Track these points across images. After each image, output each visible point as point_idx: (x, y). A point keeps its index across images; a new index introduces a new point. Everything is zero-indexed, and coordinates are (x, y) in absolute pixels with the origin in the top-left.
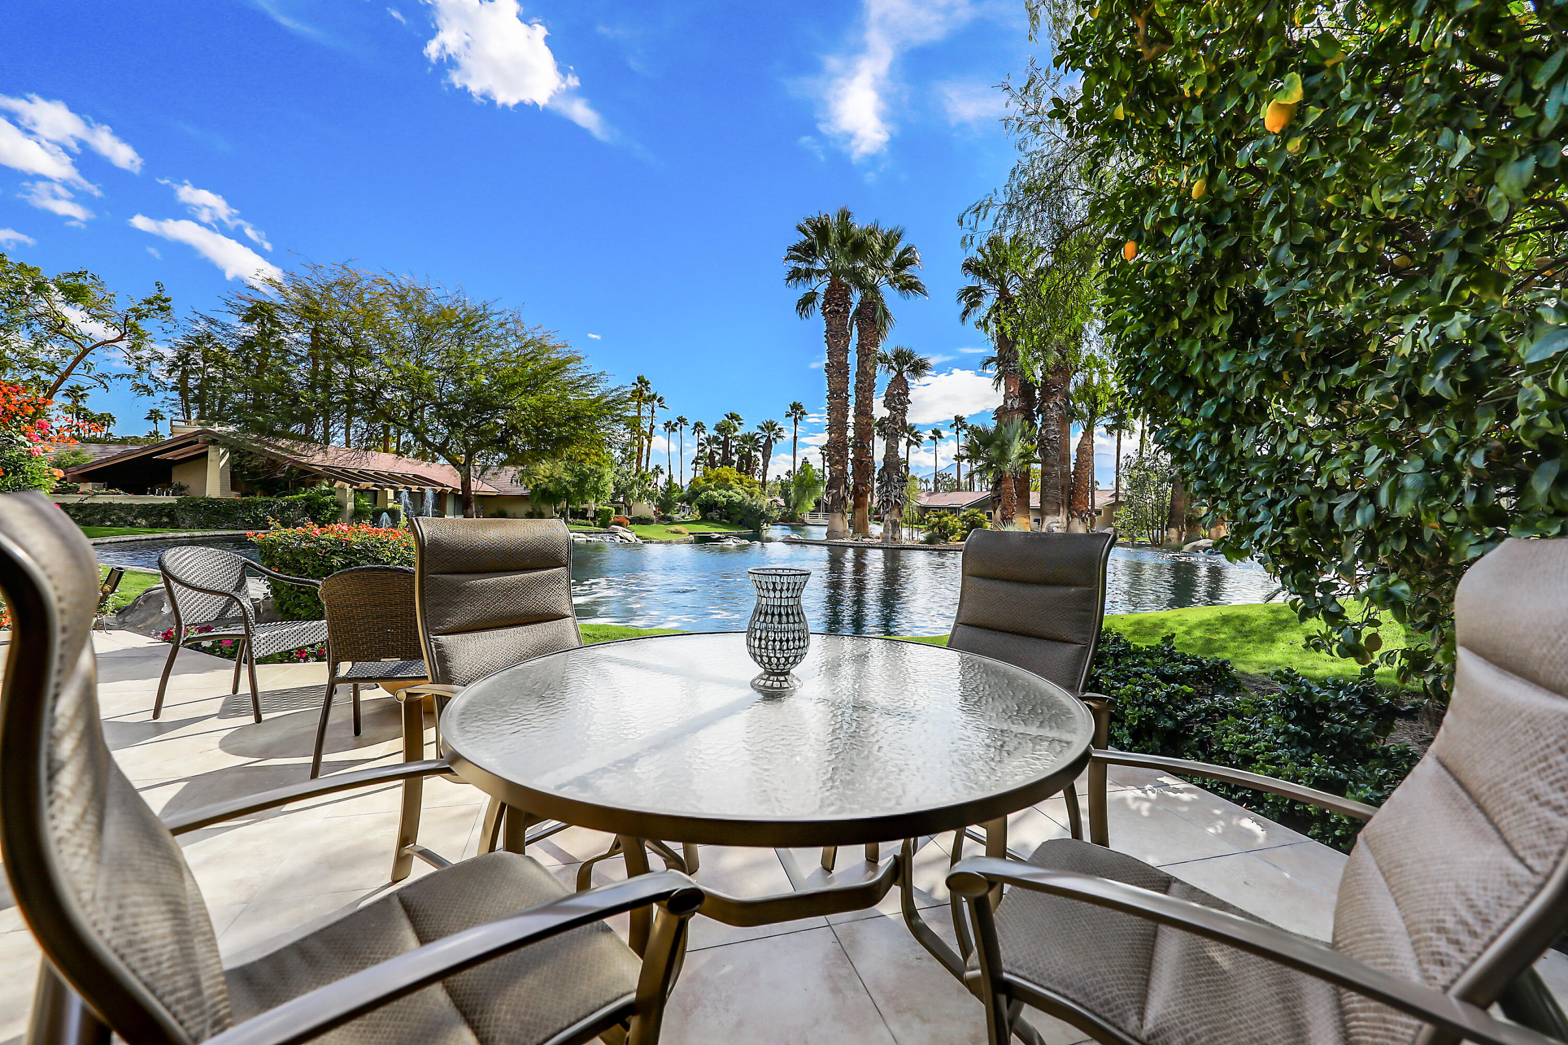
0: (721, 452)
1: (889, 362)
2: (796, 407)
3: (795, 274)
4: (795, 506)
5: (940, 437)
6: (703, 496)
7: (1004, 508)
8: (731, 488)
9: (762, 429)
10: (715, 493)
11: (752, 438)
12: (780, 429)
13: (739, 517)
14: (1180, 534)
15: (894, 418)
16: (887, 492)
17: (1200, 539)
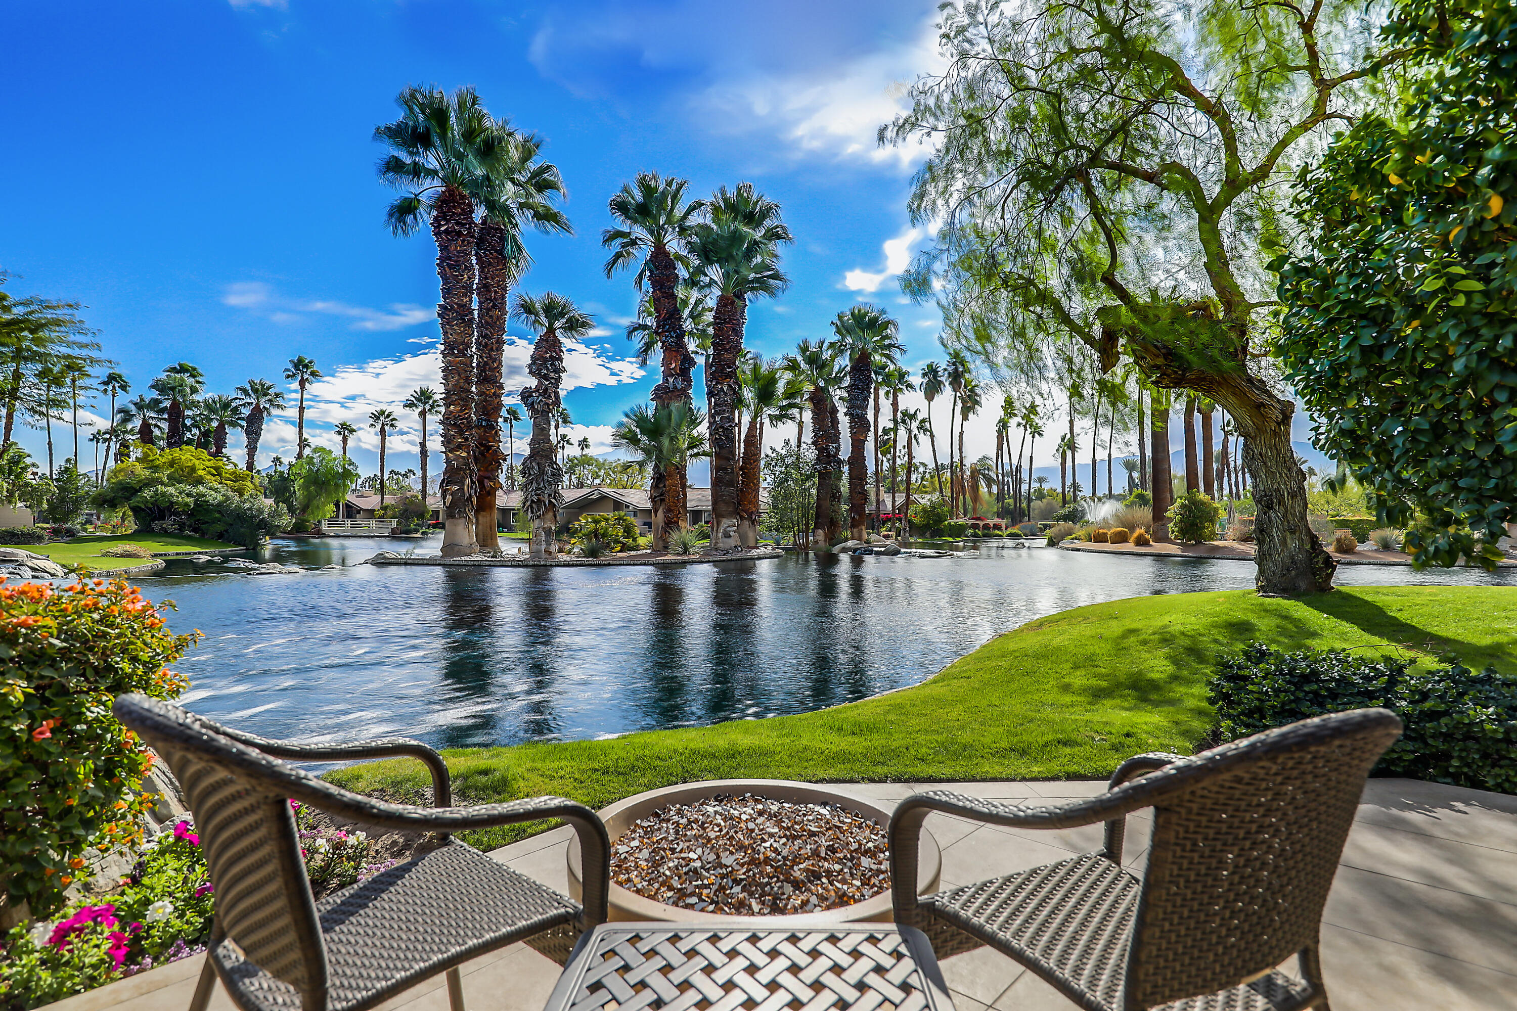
0: (165, 425)
1: (537, 315)
2: (300, 365)
3: (394, 166)
4: (305, 508)
5: (517, 419)
6: (147, 493)
7: (669, 510)
8: (199, 481)
9: (244, 391)
10: (171, 490)
11: (226, 406)
12: (277, 395)
13: (219, 527)
14: (826, 535)
15: (546, 390)
16: (538, 489)
17: (846, 540)
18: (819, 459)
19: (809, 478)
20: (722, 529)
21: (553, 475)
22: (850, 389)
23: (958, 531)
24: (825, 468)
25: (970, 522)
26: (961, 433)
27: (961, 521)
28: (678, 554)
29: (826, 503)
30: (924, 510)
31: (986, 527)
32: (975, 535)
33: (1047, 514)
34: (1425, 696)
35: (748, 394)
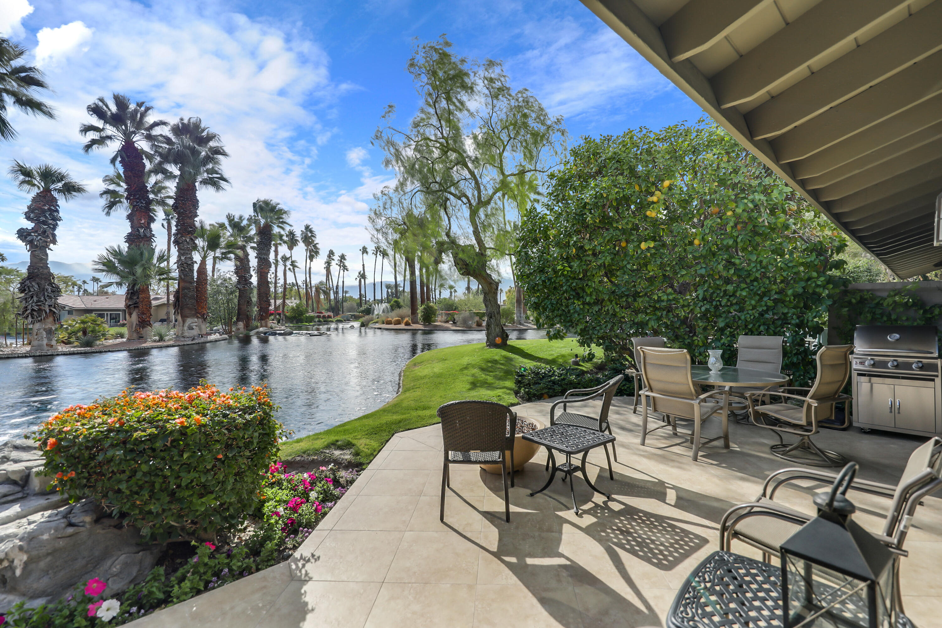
7: (142, 313)
14: (244, 325)
15: (44, 232)
16: (38, 301)
17: (257, 327)
18: (239, 282)
19: (232, 293)
20: (187, 324)
21: (53, 291)
22: (259, 243)
23: (310, 320)
24: (244, 287)
25: (316, 314)
26: (310, 268)
27: (312, 314)
28: (155, 341)
29: (244, 307)
30: (293, 308)
31: (324, 317)
32: (319, 321)
33: (351, 309)
34: (561, 375)
35: (200, 243)
